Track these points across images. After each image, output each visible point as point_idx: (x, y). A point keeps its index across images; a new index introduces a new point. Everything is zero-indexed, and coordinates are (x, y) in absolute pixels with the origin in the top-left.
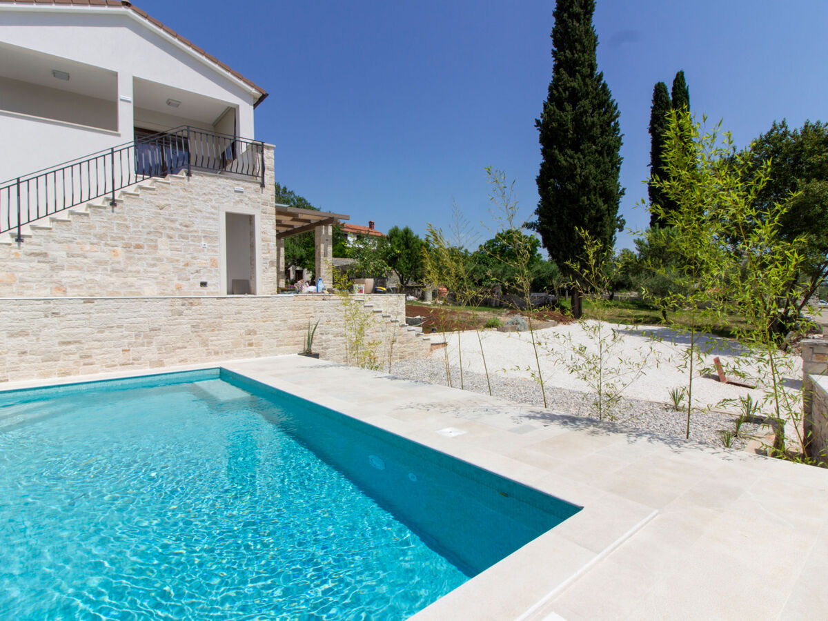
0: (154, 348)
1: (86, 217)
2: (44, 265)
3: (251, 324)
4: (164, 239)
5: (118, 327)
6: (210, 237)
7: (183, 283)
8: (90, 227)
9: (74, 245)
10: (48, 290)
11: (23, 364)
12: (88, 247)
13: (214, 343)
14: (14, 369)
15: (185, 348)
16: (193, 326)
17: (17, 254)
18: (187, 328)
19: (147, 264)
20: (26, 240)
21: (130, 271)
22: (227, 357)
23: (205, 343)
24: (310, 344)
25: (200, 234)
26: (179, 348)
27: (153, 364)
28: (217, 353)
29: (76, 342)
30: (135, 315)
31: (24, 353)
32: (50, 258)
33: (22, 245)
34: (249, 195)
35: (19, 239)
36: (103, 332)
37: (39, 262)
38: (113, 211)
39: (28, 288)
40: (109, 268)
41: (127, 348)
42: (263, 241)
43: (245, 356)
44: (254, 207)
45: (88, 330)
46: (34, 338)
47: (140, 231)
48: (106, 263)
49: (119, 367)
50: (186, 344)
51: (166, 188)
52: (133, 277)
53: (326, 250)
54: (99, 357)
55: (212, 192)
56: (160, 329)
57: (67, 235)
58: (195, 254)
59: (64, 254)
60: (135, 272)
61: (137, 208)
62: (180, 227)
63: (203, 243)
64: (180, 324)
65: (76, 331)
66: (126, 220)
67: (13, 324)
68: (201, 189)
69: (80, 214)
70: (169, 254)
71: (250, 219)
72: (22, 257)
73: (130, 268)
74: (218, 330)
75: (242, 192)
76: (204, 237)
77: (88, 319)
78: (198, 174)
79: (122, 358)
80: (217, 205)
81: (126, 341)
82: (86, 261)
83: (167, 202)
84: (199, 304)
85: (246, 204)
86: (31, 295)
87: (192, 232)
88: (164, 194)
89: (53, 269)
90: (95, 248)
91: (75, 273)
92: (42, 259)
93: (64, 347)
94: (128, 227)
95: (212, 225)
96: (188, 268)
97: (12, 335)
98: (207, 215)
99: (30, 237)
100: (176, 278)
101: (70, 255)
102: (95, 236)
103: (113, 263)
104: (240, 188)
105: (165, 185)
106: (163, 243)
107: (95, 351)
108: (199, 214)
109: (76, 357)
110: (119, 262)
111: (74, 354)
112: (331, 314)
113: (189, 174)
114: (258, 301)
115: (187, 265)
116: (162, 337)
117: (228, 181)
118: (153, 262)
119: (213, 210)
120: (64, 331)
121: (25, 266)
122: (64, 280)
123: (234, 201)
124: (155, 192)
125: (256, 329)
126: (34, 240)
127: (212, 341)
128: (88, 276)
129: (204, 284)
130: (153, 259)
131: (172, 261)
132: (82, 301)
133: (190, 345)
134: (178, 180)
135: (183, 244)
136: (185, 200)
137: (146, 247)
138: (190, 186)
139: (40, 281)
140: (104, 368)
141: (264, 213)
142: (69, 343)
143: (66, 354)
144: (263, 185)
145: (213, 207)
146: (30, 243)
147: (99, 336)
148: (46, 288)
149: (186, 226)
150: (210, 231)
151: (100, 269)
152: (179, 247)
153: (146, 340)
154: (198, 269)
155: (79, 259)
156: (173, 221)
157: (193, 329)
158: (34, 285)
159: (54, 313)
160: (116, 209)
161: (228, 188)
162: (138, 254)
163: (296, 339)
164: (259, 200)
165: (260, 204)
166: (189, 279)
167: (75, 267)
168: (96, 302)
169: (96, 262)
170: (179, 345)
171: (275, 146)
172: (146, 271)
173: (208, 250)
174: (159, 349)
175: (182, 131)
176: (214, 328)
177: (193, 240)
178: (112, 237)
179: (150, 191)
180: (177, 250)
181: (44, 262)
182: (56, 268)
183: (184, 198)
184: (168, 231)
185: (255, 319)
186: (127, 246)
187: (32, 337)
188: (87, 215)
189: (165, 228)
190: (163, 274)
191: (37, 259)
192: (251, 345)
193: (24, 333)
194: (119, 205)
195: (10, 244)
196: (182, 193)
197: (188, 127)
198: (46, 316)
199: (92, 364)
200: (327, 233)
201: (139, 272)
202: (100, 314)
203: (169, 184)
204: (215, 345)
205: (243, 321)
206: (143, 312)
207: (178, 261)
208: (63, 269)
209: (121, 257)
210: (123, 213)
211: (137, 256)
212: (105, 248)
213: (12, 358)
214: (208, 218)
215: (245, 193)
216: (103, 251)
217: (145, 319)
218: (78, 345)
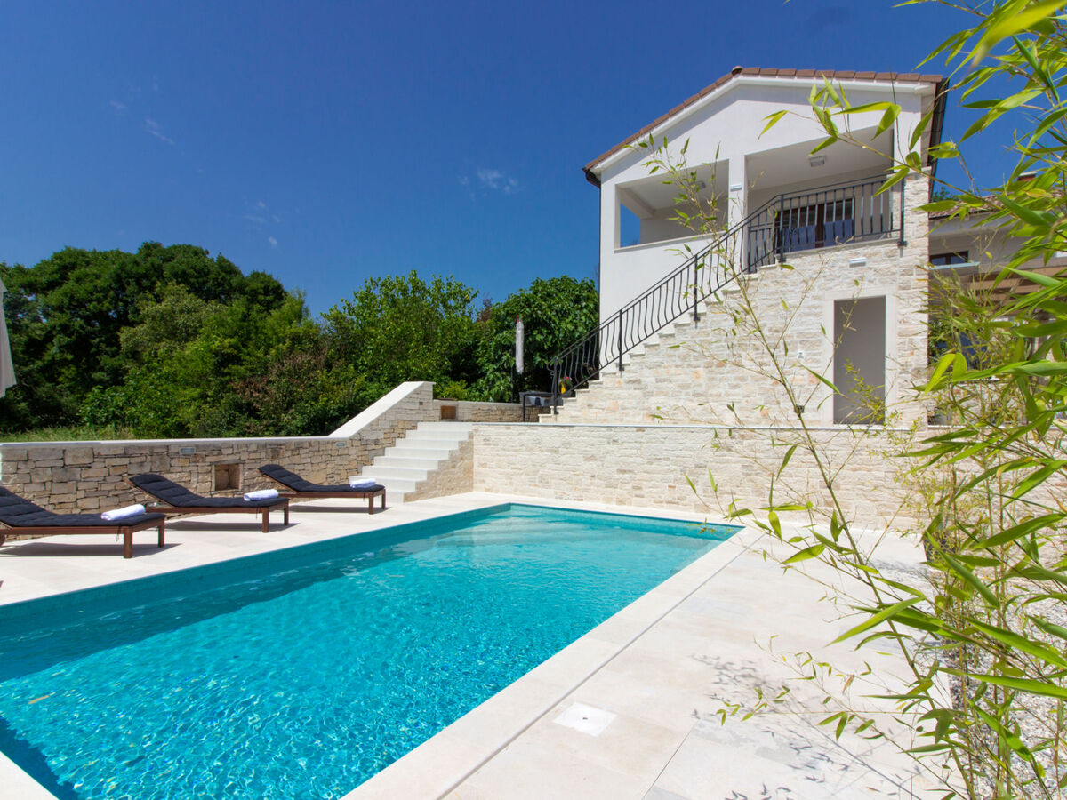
1: (672, 339)
2: (637, 391)
4: (749, 351)
5: (667, 459)
6: (810, 341)
7: (771, 407)
9: (661, 370)
10: (641, 417)
11: (592, 487)
12: (673, 370)
14: (587, 491)
15: (736, 494)
16: (745, 467)
17: (619, 382)
18: (736, 469)
19: (729, 384)
20: (626, 368)
21: (711, 395)
23: (761, 493)
25: (795, 339)
26: (728, 493)
27: (698, 508)
29: (630, 471)
30: (681, 447)
31: (593, 476)
32: (642, 385)
33: (624, 373)
34: (876, 266)
35: (621, 367)
36: (651, 463)
37: (635, 389)
38: (696, 327)
39: (627, 415)
40: (691, 391)
41: (673, 484)
42: (900, 335)
44: (884, 283)
45: (639, 459)
46: (600, 463)
47: (723, 346)
48: (688, 386)
49: (665, 505)
50: (737, 490)
51: (752, 286)
52: (714, 401)
54: (648, 490)
55: (814, 276)
56: (705, 467)
57: (655, 360)
59: (653, 379)
60: (716, 395)
61: (720, 319)
62: (768, 334)
63: (799, 351)
64: (727, 462)
65: (630, 460)
66: (708, 335)
67: (588, 449)
68: (797, 276)
69: (667, 336)
71: (878, 304)
72: (623, 385)
73: (710, 392)
75: (864, 264)
76: (801, 342)
77: (639, 449)
79: (666, 495)
80: (821, 293)
81: (672, 476)
82: (670, 385)
84: (752, 438)
85: (870, 281)
86: (628, 422)
88: (750, 295)
89: (645, 395)
90: (680, 370)
91: (662, 399)
92: (636, 385)
93: (621, 475)
94: (710, 343)
95: (813, 324)
97: (586, 459)
98: (807, 311)
99: (629, 365)
100: (763, 401)
101: (658, 381)
102: (679, 357)
103: (694, 386)
104: (861, 259)
105: (753, 283)
106: (748, 356)
107: (645, 483)
109: (629, 487)
110: (700, 385)
111: (628, 483)
113: (782, 260)
118: (735, 383)
119: (816, 302)
120: (622, 459)
121: (624, 393)
122: (653, 407)
123: (849, 280)
124: (740, 294)
126: (632, 368)
128: (673, 402)
129: (799, 409)
130: (736, 379)
131: (757, 380)
132: (635, 429)
133: (741, 490)
134: (768, 272)
136: (776, 296)
137: (729, 364)
138: (783, 276)
139: (636, 408)
140: (652, 503)
141: (904, 289)
142: (624, 472)
143: (623, 483)
144: (901, 243)
145: (816, 298)
146: (629, 372)
147: (648, 467)
148: (639, 415)
149: (777, 331)
150: (810, 333)
151: (683, 394)
152: (766, 360)
155: (665, 384)
157: (745, 471)
158: (630, 411)
159: (614, 441)
160: (699, 324)
161: (840, 264)
162: (721, 374)
164: (894, 269)
165: (897, 276)
166: (780, 402)
167: (662, 392)
168: (647, 431)
169: (679, 386)
170: (729, 489)
171: (929, 170)
172: (727, 394)
173: (806, 360)
174: (705, 492)
175: (774, 204)
178: (695, 356)
179: (735, 295)
180: (764, 364)
181: (638, 389)
182: (647, 394)
183: (776, 293)
184: (754, 341)
186: (708, 366)
188: (672, 336)
189: (750, 338)
190: (746, 396)
191: (632, 386)
193: (592, 458)
194: (702, 318)
195: (615, 374)
196: (773, 288)
197: (782, 195)
198: (609, 443)
199: (642, 497)
201: (720, 395)
202: (650, 444)
203: (757, 280)
206: (689, 445)
207: (765, 378)
208: (652, 396)
209: (702, 381)
210: (706, 327)
211: (719, 376)
212: (688, 370)
213: (586, 480)
214: (809, 315)
215: (867, 265)
216: (686, 374)
217: (691, 453)
218: (631, 475)
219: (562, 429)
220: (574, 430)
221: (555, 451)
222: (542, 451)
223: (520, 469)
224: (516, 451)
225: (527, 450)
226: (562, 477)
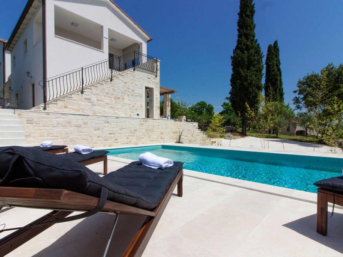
0: (135, 137)
1: (103, 85)
2: (90, 104)
3: (162, 130)
4: (126, 96)
6: (140, 96)
7: (132, 114)
8: (104, 89)
9: (99, 96)
11: (98, 141)
12: (103, 97)
13: (152, 137)
14: (96, 143)
15: (144, 138)
16: (146, 130)
17: (81, 98)
18: (144, 130)
19: (121, 105)
20: (84, 93)
21: (116, 108)
22: (155, 143)
23: (149, 137)
24: (180, 139)
25: (137, 94)
26: (142, 138)
27: (135, 144)
28: (152, 141)
29: (113, 134)
30: (130, 124)
31: (99, 137)
32: (92, 101)
33: (83, 95)
35: (82, 92)
36: (121, 130)
37: (88, 102)
38: (111, 83)
39: (85, 113)
40: (110, 106)
41: (127, 137)
42: (156, 98)
43: (160, 142)
44: (153, 85)
45: (117, 129)
46: (102, 131)
47: (119, 92)
48: (109, 104)
49: (125, 144)
50: (144, 137)
51: (127, 75)
52: (117, 110)
53: (168, 104)
54: (120, 140)
55: (141, 78)
56: (137, 130)
57: (97, 92)
58: (136, 102)
59: (96, 99)
60: (117, 108)
61: (118, 83)
62: (131, 91)
63: (138, 98)
64: (142, 129)
65: (113, 129)
66: (115, 87)
67: (96, 125)
68: (138, 76)
70: (128, 102)
72: (83, 99)
73: (116, 107)
74: (153, 132)
75: (150, 79)
76: (138, 96)
77: (116, 125)
78: (137, 70)
79: (126, 141)
80: (142, 83)
81: (127, 134)
82: (103, 103)
83: (128, 81)
84: (148, 121)
85: (151, 84)
87: (134, 93)
88: (126, 78)
89: (92, 105)
90: (106, 98)
91: (100, 107)
92: (89, 101)
93: (110, 135)
94: (115, 90)
95: (141, 91)
96: (134, 108)
97: (95, 130)
100: (130, 112)
101: (98, 100)
102: (106, 93)
103: (111, 104)
104: (149, 77)
105: (127, 74)
106: (126, 97)
107: (119, 137)
108: (137, 86)
109: (113, 139)
110: (113, 104)
111: (113, 138)
112: (184, 128)
113: (134, 70)
114: (164, 121)
115: (133, 106)
116: (137, 133)
117: (146, 74)
118: (123, 105)
119: (141, 85)
120: (111, 129)
121: (83, 103)
122: (96, 110)
123: (147, 82)
124: (124, 77)
125: (163, 132)
126: (87, 93)
127: (151, 136)
128: (103, 109)
129: (138, 115)
130: (123, 103)
131: (129, 105)
132: (115, 118)
133: (145, 137)
134: (131, 72)
135: (132, 98)
136: (133, 81)
137: (121, 98)
138: (135, 75)
139: (88, 110)
140: (121, 144)
141: (156, 87)
142: (111, 134)
143: (111, 138)
144: (156, 76)
145: (141, 84)
146: (85, 95)
148: (90, 113)
149: (133, 91)
150: (140, 94)
151: (107, 106)
152: (131, 99)
153: (133, 134)
154: (137, 108)
155: (101, 102)
156: (129, 89)
158: (86, 111)
159: (107, 122)
160: (112, 82)
161: (146, 77)
162: (119, 101)
163: (174, 137)
164: (155, 82)
165: (155, 84)
166: (134, 112)
167: (99, 105)
168: (119, 118)
169: (106, 103)
170: (142, 137)
171: (160, 61)
172: (121, 108)
173: (140, 101)
174: (136, 138)
176: (152, 131)
177: (135, 97)
178: (111, 94)
179: (122, 76)
180: (130, 100)
181: (90, 102)
182: (94, 105)
183: (132, 79)
184: (127, 93)
185: (163, 128)
186: (115, 98)
187: (101, 131)
189: (127, 91)
190: (126, 110)
191: (87, 101)
192: (162, 138)
193: (99, 129)
194: (113, 81)
195: (79, 94)
196: (132, 78)
197: (135, 51)
198: (105, 123)
199: (118, 142)
200: (169, 97)
201: (119, 108)
202: (120, 123)
203: (128, 73)
204: (152, 138)
205: (160, 129)
206: (132, 123)
207: (130, 105)
208: (95, 106)
209: (113, 102)
210: (114, 84)
211: (118, 102)
212: (109, 98)
213: (95, 138)
214: (140, 88)
215: (151, 79)
216: (108, 99)
217: (133, 126)
218: (114, 135)
219: (83, 116)
220: (90, 117)
221: (79, 126)
222: (72, 126)
223: (57, 136)
224: (54, 127)
225: (62, 126)
226: (83, 138)
